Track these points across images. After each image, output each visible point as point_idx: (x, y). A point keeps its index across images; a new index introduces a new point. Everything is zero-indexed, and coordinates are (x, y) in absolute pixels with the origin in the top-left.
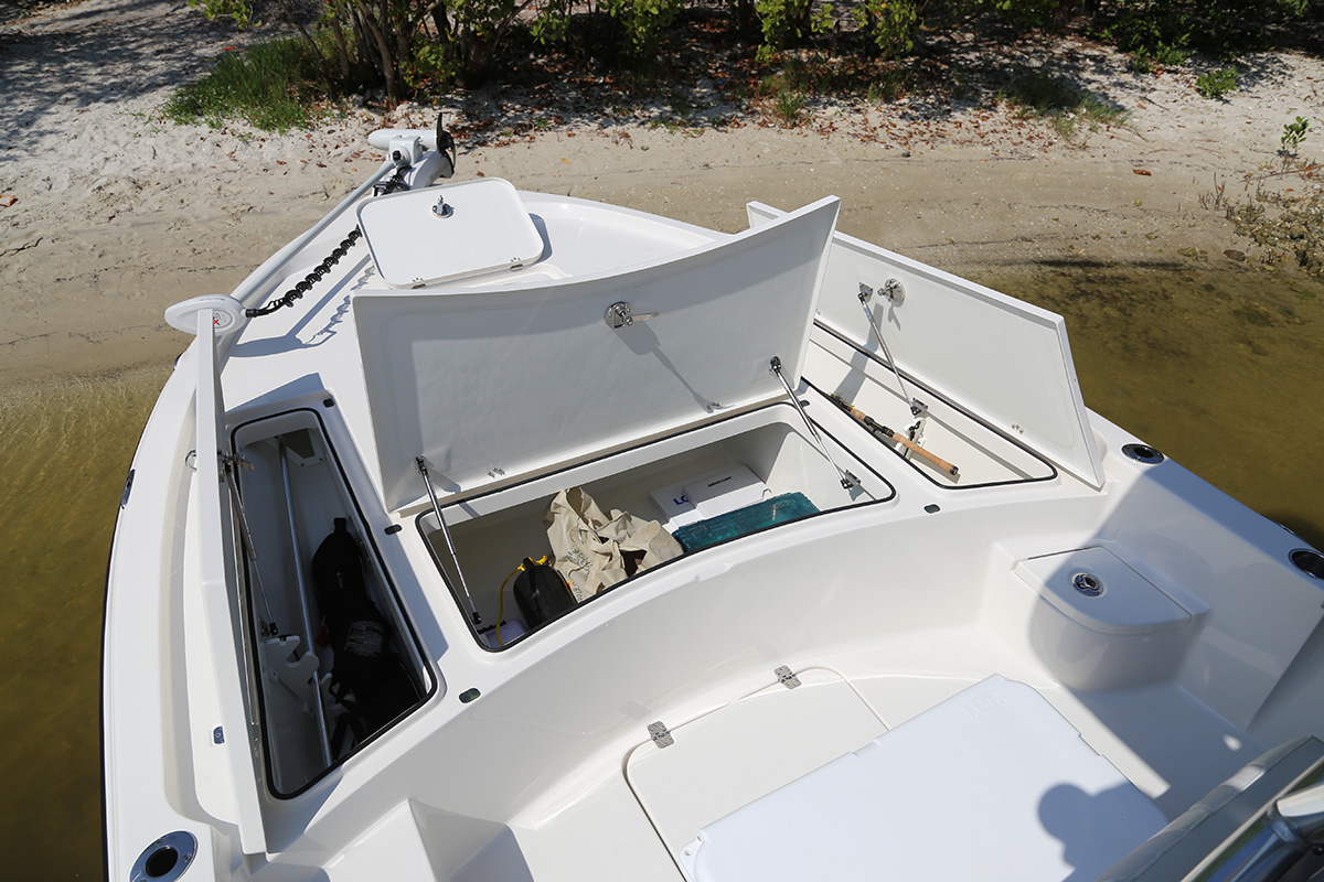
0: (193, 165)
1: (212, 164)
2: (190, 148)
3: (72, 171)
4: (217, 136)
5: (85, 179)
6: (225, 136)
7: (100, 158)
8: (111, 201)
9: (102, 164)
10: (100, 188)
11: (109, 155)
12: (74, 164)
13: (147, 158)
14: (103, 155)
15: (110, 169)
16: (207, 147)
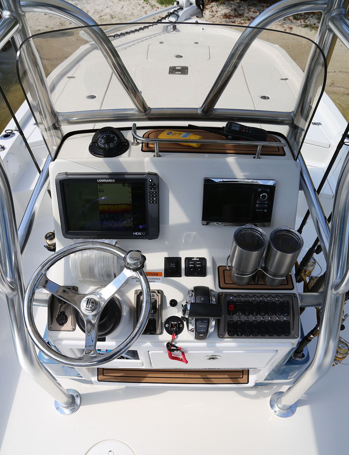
0: (132, 13)
1: (138, 14)
2: (134, 7)
3: (96, 9)
4: (145, 4)
5: (98, 12)
6: (147, 5)
7: (105, 6)
8: (102, 21)
9: (105, 8)
10: (101, 16)
11: (109, 6)
12: (97, 7)
13: (119, 9)
14: (107, 5)
15: (107, 11)
16: (139, 8)
